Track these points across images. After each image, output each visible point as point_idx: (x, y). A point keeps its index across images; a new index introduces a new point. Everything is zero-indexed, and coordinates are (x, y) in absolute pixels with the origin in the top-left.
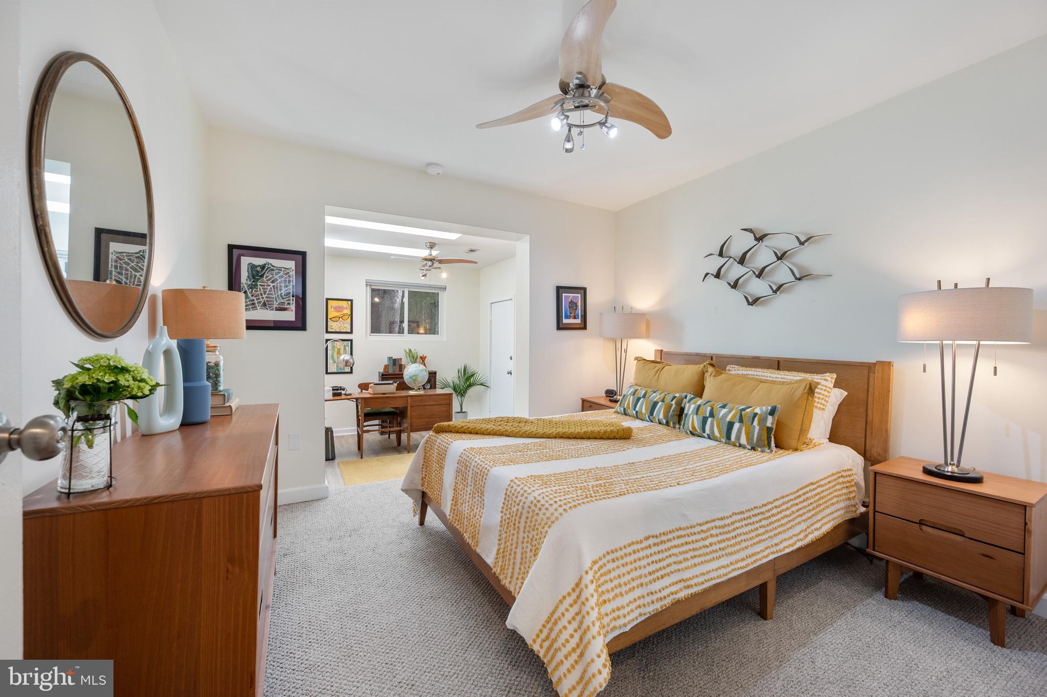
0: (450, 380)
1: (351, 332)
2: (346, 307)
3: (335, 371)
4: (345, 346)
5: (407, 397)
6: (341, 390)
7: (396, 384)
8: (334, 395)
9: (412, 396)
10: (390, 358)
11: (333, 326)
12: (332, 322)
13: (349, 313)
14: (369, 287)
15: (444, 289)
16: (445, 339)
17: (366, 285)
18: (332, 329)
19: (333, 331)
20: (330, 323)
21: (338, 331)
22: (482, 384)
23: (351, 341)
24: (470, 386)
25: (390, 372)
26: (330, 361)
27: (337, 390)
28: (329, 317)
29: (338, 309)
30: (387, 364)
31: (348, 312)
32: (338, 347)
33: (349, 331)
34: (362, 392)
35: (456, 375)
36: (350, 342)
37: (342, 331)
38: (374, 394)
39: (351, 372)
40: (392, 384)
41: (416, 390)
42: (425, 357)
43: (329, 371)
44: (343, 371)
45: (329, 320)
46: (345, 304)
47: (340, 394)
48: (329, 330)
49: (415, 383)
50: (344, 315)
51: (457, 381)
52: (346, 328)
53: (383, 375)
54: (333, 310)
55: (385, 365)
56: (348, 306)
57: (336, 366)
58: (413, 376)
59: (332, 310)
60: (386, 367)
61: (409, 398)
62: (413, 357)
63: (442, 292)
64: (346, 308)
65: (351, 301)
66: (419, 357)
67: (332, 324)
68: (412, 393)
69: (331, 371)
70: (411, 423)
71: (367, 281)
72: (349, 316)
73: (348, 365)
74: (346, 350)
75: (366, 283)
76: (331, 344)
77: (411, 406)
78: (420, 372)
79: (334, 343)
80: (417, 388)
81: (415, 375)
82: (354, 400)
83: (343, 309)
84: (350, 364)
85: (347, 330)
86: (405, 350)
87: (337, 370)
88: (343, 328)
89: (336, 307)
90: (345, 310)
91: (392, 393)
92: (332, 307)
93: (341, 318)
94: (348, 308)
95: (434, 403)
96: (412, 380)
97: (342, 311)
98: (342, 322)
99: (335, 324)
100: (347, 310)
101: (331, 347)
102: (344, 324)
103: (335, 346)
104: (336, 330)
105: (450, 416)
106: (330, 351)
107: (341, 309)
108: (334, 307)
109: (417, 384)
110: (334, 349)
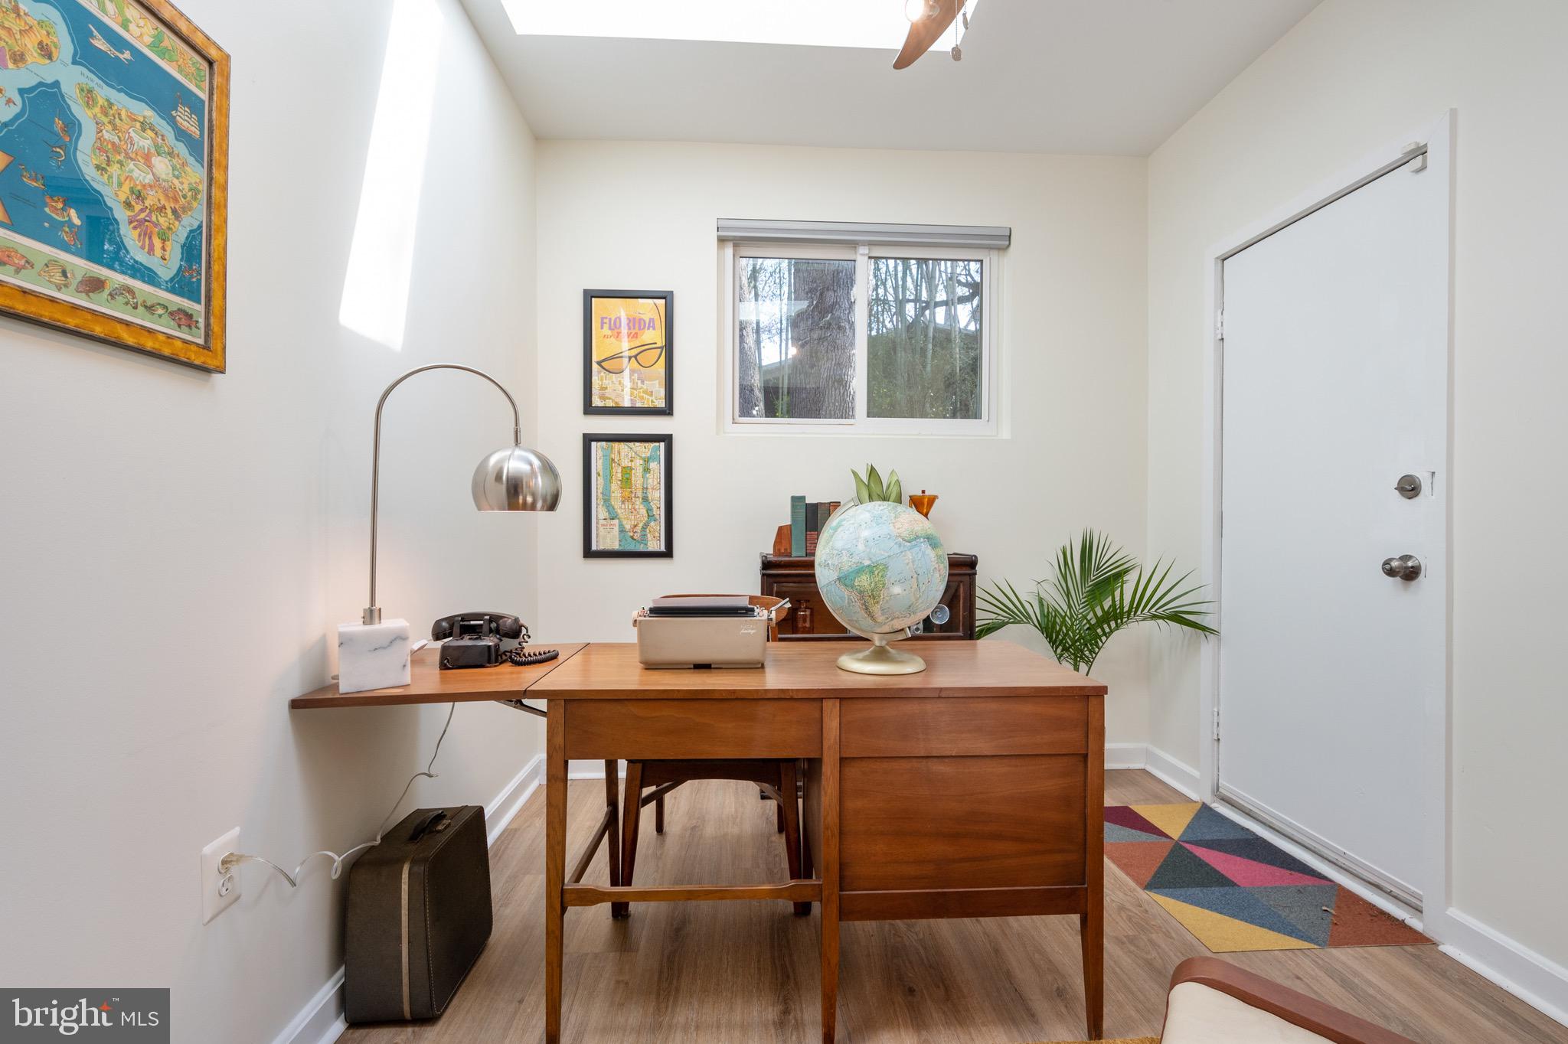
0: (1026, 593)
1: (667, 411)
2: (652, 320)
3: (615, 545)
4: (647, 461)
5: (815, 699)
6: (497, 631)
7: (765, 614)
8: (450, 661)
9: (846, 697)
10: (798, 503)
11: (609, 387)
12: (603, 373)
13: (661, 341)
14: (729, 251)
15: (1003, 241)
16: (1005, 434)
17: (722, 240)
18: (603, 398)
19: (609, 403)
20: (598, 378)
21: (624, 405)
22: (1177, 617)
23: (667, 439)
24: (1116, 617)
25: (793, 554)
26: (598, 512)
27: (477, 631)
28: (595, 358)
29: (625, 327)
31: (657, 336)
32: (625, 463)
33: (661, 404)
35: (1052, 574)
36: (662, 444)
37: (639, 405)
38: (650, 666)
39: (668, 553)
41: (880, 655)
42: (932, 500)
43: (594, 548)
44: (641, 548)
45: (595, 367)
46: (646, 309)
48: (597, 402)
49: (872, 617)
50: (646, 348)
51: (1056, 600)
52: (651, 393)
53: (767, 566)
54: (609, 333)
55: (782, 529)
56: (656, 317)
57: (616, 529)
58: (859, 571)
59: (606, 331)
60: (783, 534)
61: (832, 709)
62: (886, 500)
63: (994, 255)
64: (651, 325)
65: (667, 297)
67: (606, 382)
69: (601, 548)
70: (842, 866)
71: (722, 223)
72: (659, 350)
73: (521, 501)
74: (652, 472)
75: (720, 233)
76: (600, 451)
77: (841, 759)
78: (900, 545)
79: (612, 448)
80: (881, 640)
81: (871, 569)
82: (526, 701)
83: (640, 329)
84: (533, 495)
85: (652, 402)
86: (854, 473)
87: (620, 545)
88: (642, 394)
89: (616, 319)
90: (648, 329)
91: (757, 667)
92: (605, 321)
93: (633, 359)
94: (657, 323)
95: (984, 746)
96: (854, 596)
97: (636, 333)
98: (636, 375)
99: (614, 380)
100: (654, 329)
101: (600, 462)
102: (643, 382)
103: (616, 460)
104: (616, 403)
105: (1085, 831)
106: (599, 475)
107: (634, 328)
108: (610, 319)
109: (881, 619)
110: (612, 468)
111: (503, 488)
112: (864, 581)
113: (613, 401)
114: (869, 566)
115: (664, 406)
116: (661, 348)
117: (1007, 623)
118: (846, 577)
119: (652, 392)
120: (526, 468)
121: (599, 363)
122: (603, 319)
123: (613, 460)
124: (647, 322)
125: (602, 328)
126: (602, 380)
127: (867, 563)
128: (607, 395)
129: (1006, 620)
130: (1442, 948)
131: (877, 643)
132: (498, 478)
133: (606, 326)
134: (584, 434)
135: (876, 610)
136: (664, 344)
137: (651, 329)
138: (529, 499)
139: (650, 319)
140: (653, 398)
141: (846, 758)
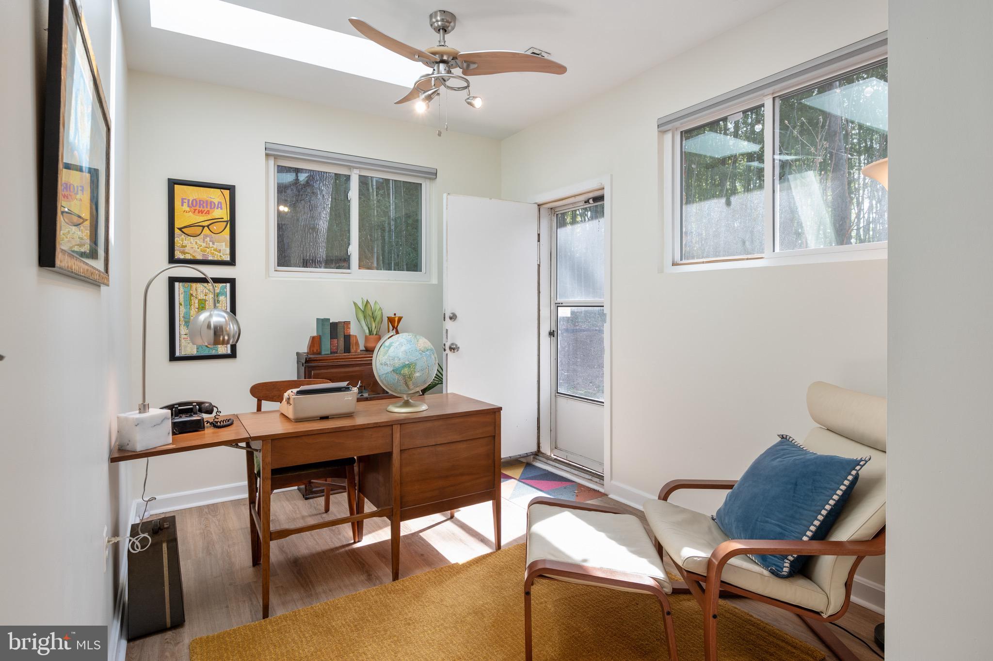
1: (232, 262)
2: (220, 203)
3: (194, 352)
4: (217, 295)
5: (389, 425)
6: (201, 411)
7: (355, 390)
8: (179, 429)
9: (402, 423)
10: (322, 322)
11: (189, 246)
12: (183, 236)
13: (227, 217)
14: (271, 162)
15: (432, 175)
16: (434, 281)
17: (267, 155)
18: (184, 253)
19: (188, 257)
20: (179, 239)
21: (199, 257)
23: (232, 282)
25: (323, 353)
26: (181, 330)
27: (190, 412)
28: (178, 224)
29: (198, 206)
30: (315, 334)
31: (223, 214)
32: (201, 296)
33: (227, 258)
34: (259, 408)
36: (228, 285)
37: (210, 258)
38: (298, 420)
39: (233, 355)
40: (346, 389)
41: (407, 404)
42: (399, 319)
43: (177, 354)
44: (213, 353)
45: (177, 231)
46: (216, 196)
47: (198, 426)
48: (178, 255)
49: (408, 387)
50: (215, 221)
53: (308, 361)
54: (188, 209)
55: (313, 338)
56: (223, 201)
57: (194, 340)
58: (404, 366)
59: (186, 207)
60: (315, 342)
61: (397, 429)
62: (374, 319)
63: (428, 182)
64: (219, 206)
65: (231, 189)
66: (385, 320)
67: (185, 242)
68: (399, 411)
69: (183, 354)
70: (402, 497)
71: (268, 146)
72: (225, 223)
73: (221, 339)
74: (221, 303)
75: (267, 152)
76: (182, 290)
77: (401, 450)
78: (421, 354)
79: (191, 287)
80: (407, 397)
81: (409, 366)
82: (240, 444)
83: (211, 208)
84: (229, 335)
85: (220, 256)
86: (355, 304)
87: (197, 351)
88: (213, 251)
89: (193, 201)
90: (217, 209)
91: (349, 415)
92: (184, 201)
93: (206, 228)
94: (224, 206)
95: (457, 438)
96: (401, 378)
97: (209, 211)
98: (208, 238)
99: (192, 241)
100: (221, 209)
101: (182, 296)
102: (213, 243)
103: (194, 294)
104: (194, 256)
105: (494, 467)
106: (181, 305)
107: (207, 207)
108: (189, 200)
109: (411, 387)
110: (191, 300)
111: (212, 332)
112: (406, 371)
113: (191, 255)
114: (408, 364)
115: (229, 259)
116: (227, 222)
117: (438, 384)
118: (397, 370)
119: (220, 250)
120: (223, 320)
121: (180, 229)
122: (183, 199)
123: (192, 295)
124: (216, 204)
125: (182, 205)
126: (182, 241)
127: (407, 363)
128: (186, 251)
129: (437, 382)
130: (610, 496)
131: (406, 399)
132: (209, 326)
133: (185, 205)
134: (169, 277)
135: (410, 383)
136: (229, 219)
137: (219, 208)
138: (226, 338)
139: (219, 203)
140: (221, 254)
141: (403, 450)
